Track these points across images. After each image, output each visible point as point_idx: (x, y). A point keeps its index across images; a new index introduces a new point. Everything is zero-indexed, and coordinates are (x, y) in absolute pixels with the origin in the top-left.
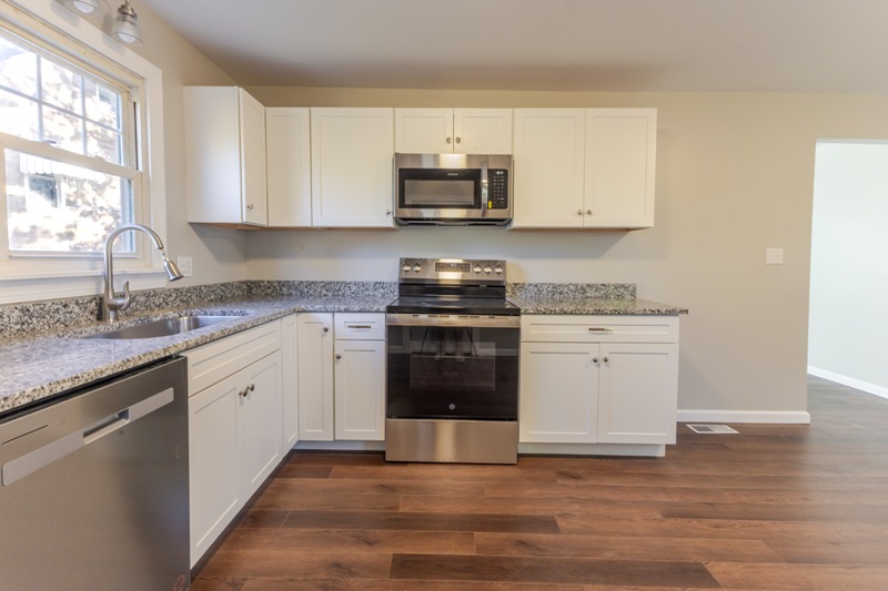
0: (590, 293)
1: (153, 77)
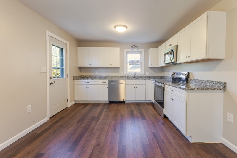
0: (208, 84)
1: (143, 51)
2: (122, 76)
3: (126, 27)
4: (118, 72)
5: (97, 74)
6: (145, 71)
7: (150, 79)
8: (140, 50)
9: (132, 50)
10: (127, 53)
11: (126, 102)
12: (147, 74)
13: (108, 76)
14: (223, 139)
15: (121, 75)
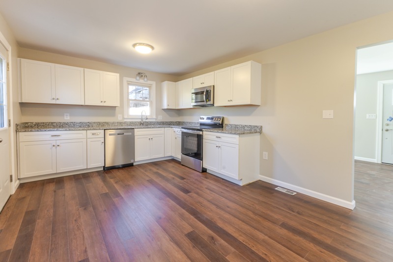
0: (246, 128)
1: (154, 83)
2: (121, 121)
3: (153, 48)
4: (114, 115)
5: (67, 118)
6: (157, 115)
7: (170, 126)
8: (150, 82)
9: (136, 79)
10: (129, 84)
11: (134, 164)
12: (160, 119)
13: (94, 123)
14: (260, 176)
15: (119, 121)
